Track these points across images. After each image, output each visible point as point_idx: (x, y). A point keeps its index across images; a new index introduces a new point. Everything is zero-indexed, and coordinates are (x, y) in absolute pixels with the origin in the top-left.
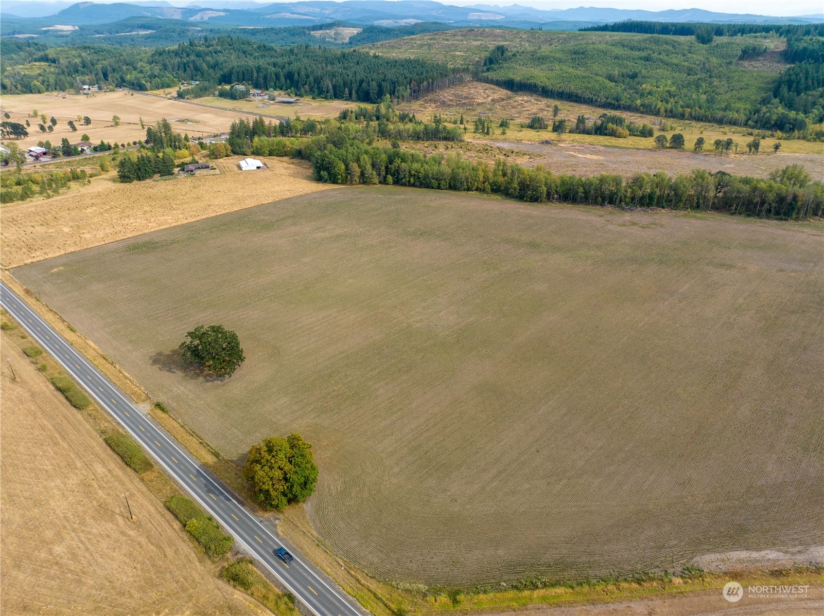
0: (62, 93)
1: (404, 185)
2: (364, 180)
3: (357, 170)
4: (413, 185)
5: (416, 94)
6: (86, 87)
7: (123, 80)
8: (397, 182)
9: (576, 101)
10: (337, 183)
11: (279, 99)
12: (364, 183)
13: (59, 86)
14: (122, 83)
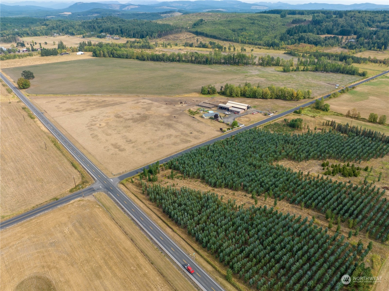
0: (46, 36)
1: (115, 57)
2: (104, 56)
3: (102, 53)
4: (117, 57)
5: (160, 36)
6: (55, 34)
7: (68, 32)
8: (113, 57)
9: (215, 38)
10: (97, 57)
11: (115, 38)
12: (105, 57)
13: (46, 34)
14: (67, 33)
